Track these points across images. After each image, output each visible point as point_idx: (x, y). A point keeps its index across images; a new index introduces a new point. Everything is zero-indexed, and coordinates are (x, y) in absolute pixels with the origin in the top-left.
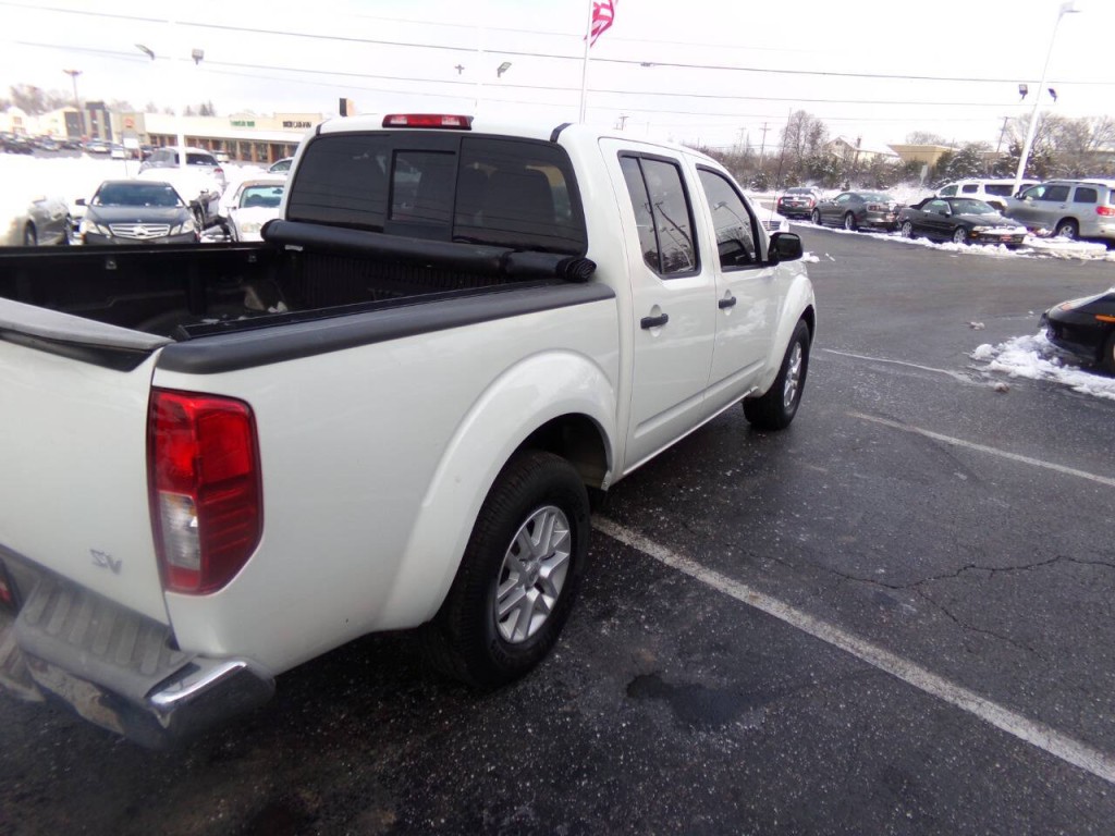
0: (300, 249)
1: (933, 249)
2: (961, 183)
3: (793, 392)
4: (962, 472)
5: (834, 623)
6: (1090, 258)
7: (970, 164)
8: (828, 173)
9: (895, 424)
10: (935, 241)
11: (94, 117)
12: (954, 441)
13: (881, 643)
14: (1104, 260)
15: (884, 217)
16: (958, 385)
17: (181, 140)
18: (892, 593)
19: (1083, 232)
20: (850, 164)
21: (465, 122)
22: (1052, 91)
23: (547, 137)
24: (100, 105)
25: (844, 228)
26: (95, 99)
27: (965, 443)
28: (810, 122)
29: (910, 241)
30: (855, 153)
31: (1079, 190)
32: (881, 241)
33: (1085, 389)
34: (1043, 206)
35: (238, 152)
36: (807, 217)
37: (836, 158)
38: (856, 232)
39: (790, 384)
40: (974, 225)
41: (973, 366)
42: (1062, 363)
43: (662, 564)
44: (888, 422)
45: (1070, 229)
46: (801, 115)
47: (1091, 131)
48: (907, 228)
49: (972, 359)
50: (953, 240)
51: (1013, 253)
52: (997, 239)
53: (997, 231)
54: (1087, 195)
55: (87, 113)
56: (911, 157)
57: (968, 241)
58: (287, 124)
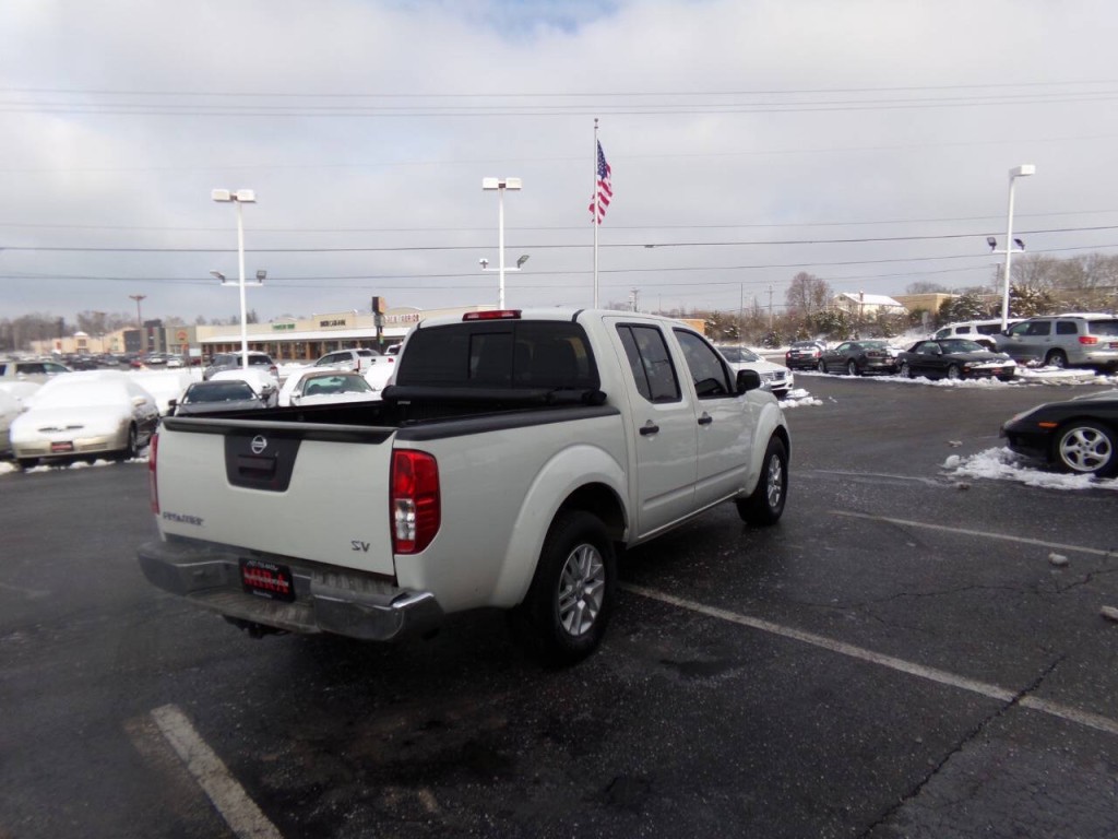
0: (408, 403)
1: (931, 386)
2: (954, 326)
3: (778, 496)
4: (912, 542)
5: (795, 628)
6: (1079, 383)
7: (972, 308)
8: (836, 326)
9: (864, 516)
10: (932, 379)
11: (151, 333)
12: (912, 523)
13: (826, 635)
14: (1093, 384)
15: (883, 361)
16: (926, 487)
17: (245, 346)
18: (839, 611)
19: (1071, 360)
20: (856, 316)
21: (517, 314)
22: (1018, 242)
23: (570, 319)
24: (157, 323)
25: (848, 374)
26: (152, 317)
27: (920, 524)
28: (812, 283)
29: (909, 380)
30: (859, 307)
31: (1059, 324)
32: (883, 382)
33: (1034, 482)
34: (1029, 341)
35: (279, 353)
36: (815, 368)
37: (842, 312)
38: (860, 377)
39: (771, 489)
40: (964, 361)
41: (942, 473)
42: (1021, 466)
43: (673, 605)
44: (859, 515)
45: (1059, 358)
46: (803, 277)
47: (1085, 269)
48: (906, 370)
49: (944, 469)
50: (948, 377)
51: (1005, 384)
52: (988, 373)
53: (988, 365)
54: (1068, 328)
55: (145, 331)
56: (914, 306)
57: (962, 377)
58: (324, 324)
